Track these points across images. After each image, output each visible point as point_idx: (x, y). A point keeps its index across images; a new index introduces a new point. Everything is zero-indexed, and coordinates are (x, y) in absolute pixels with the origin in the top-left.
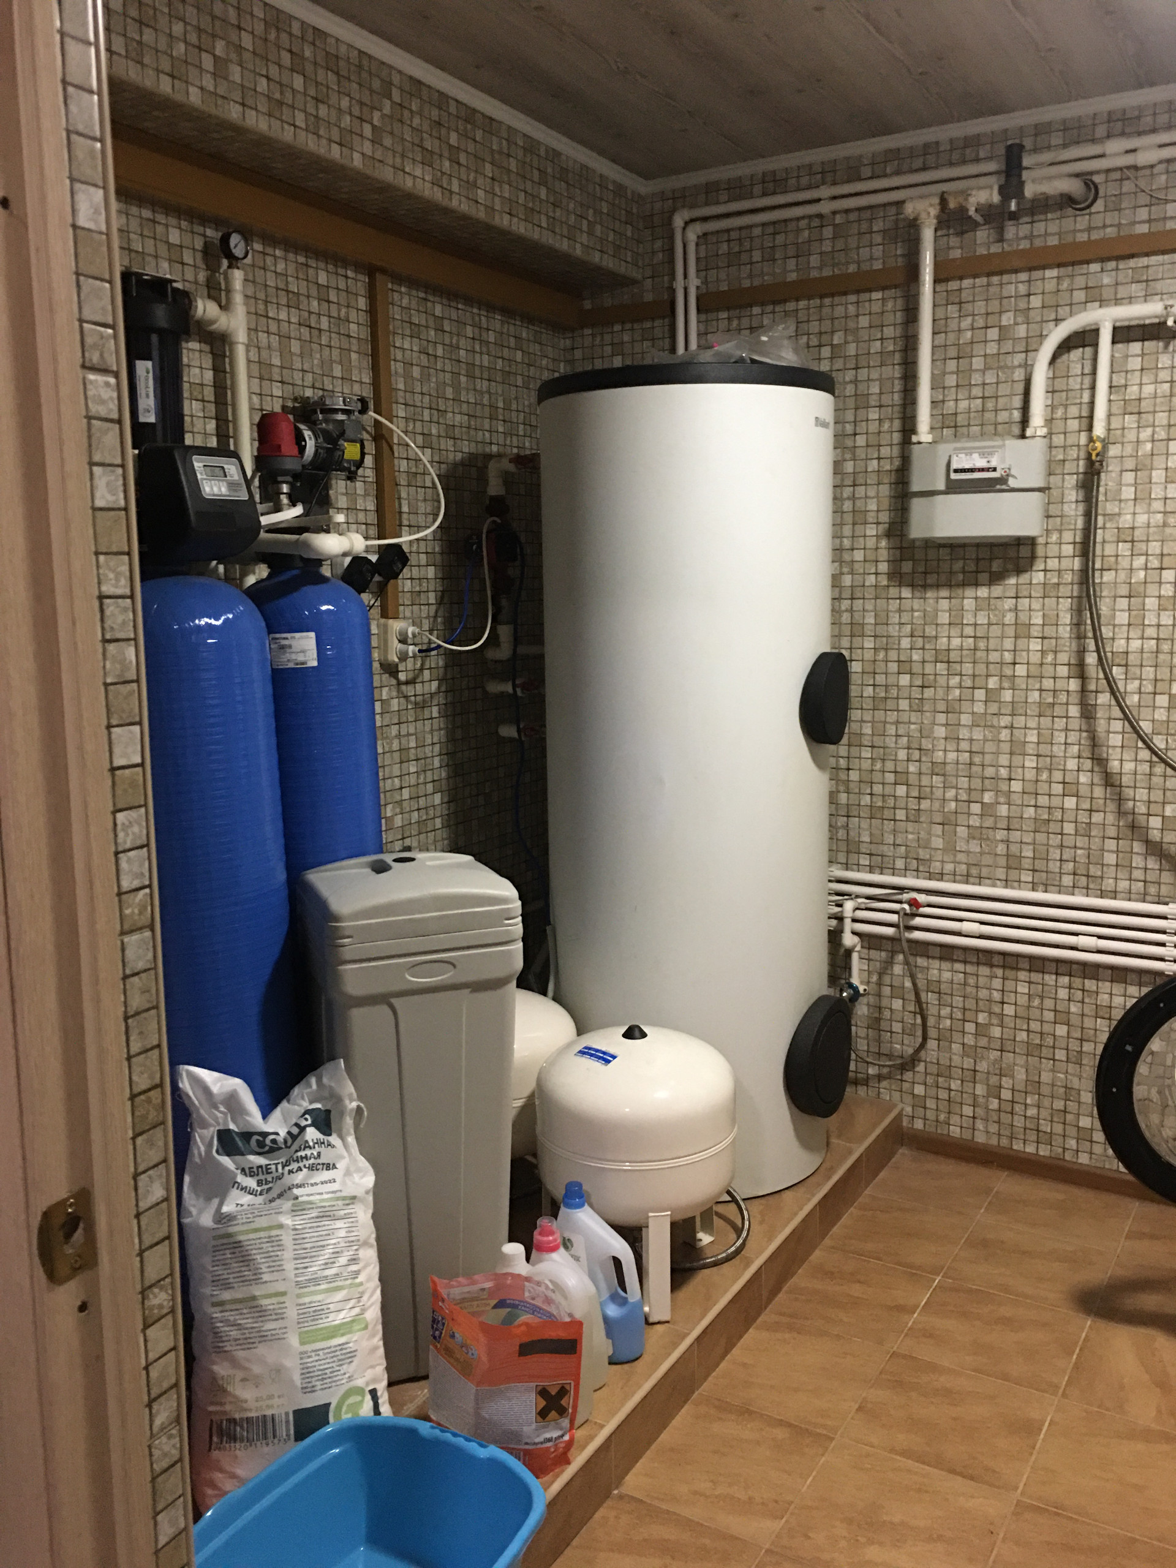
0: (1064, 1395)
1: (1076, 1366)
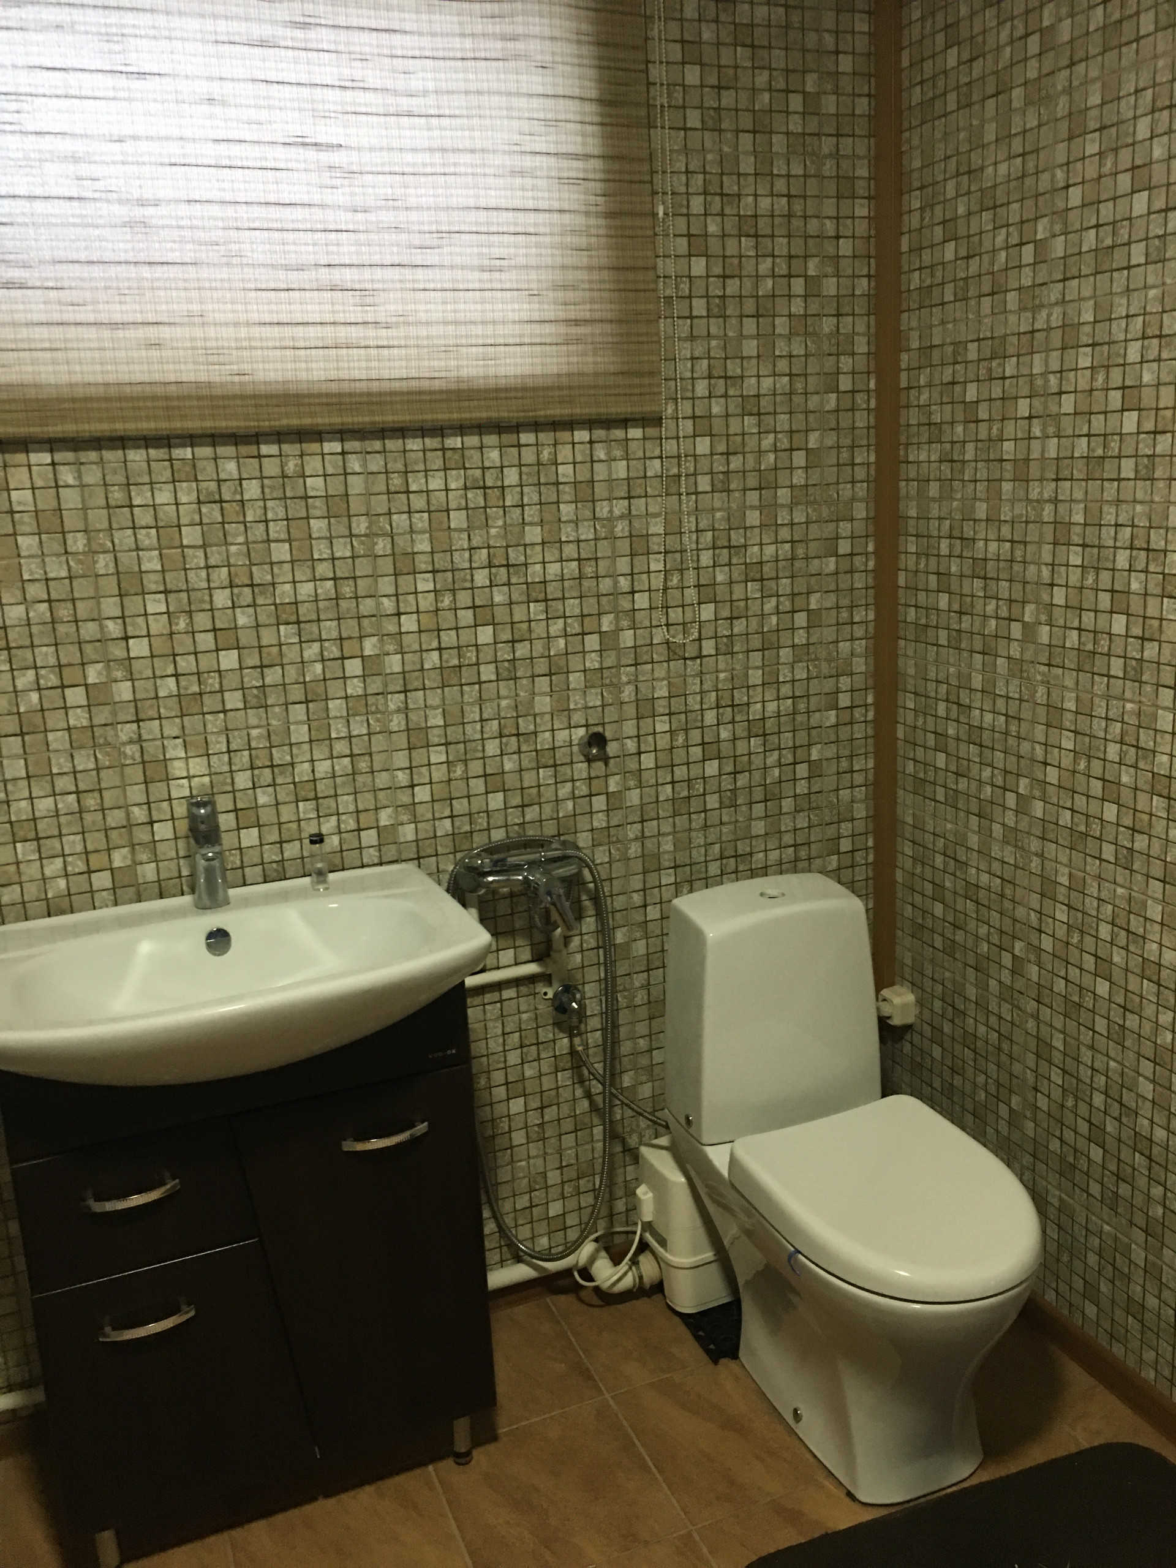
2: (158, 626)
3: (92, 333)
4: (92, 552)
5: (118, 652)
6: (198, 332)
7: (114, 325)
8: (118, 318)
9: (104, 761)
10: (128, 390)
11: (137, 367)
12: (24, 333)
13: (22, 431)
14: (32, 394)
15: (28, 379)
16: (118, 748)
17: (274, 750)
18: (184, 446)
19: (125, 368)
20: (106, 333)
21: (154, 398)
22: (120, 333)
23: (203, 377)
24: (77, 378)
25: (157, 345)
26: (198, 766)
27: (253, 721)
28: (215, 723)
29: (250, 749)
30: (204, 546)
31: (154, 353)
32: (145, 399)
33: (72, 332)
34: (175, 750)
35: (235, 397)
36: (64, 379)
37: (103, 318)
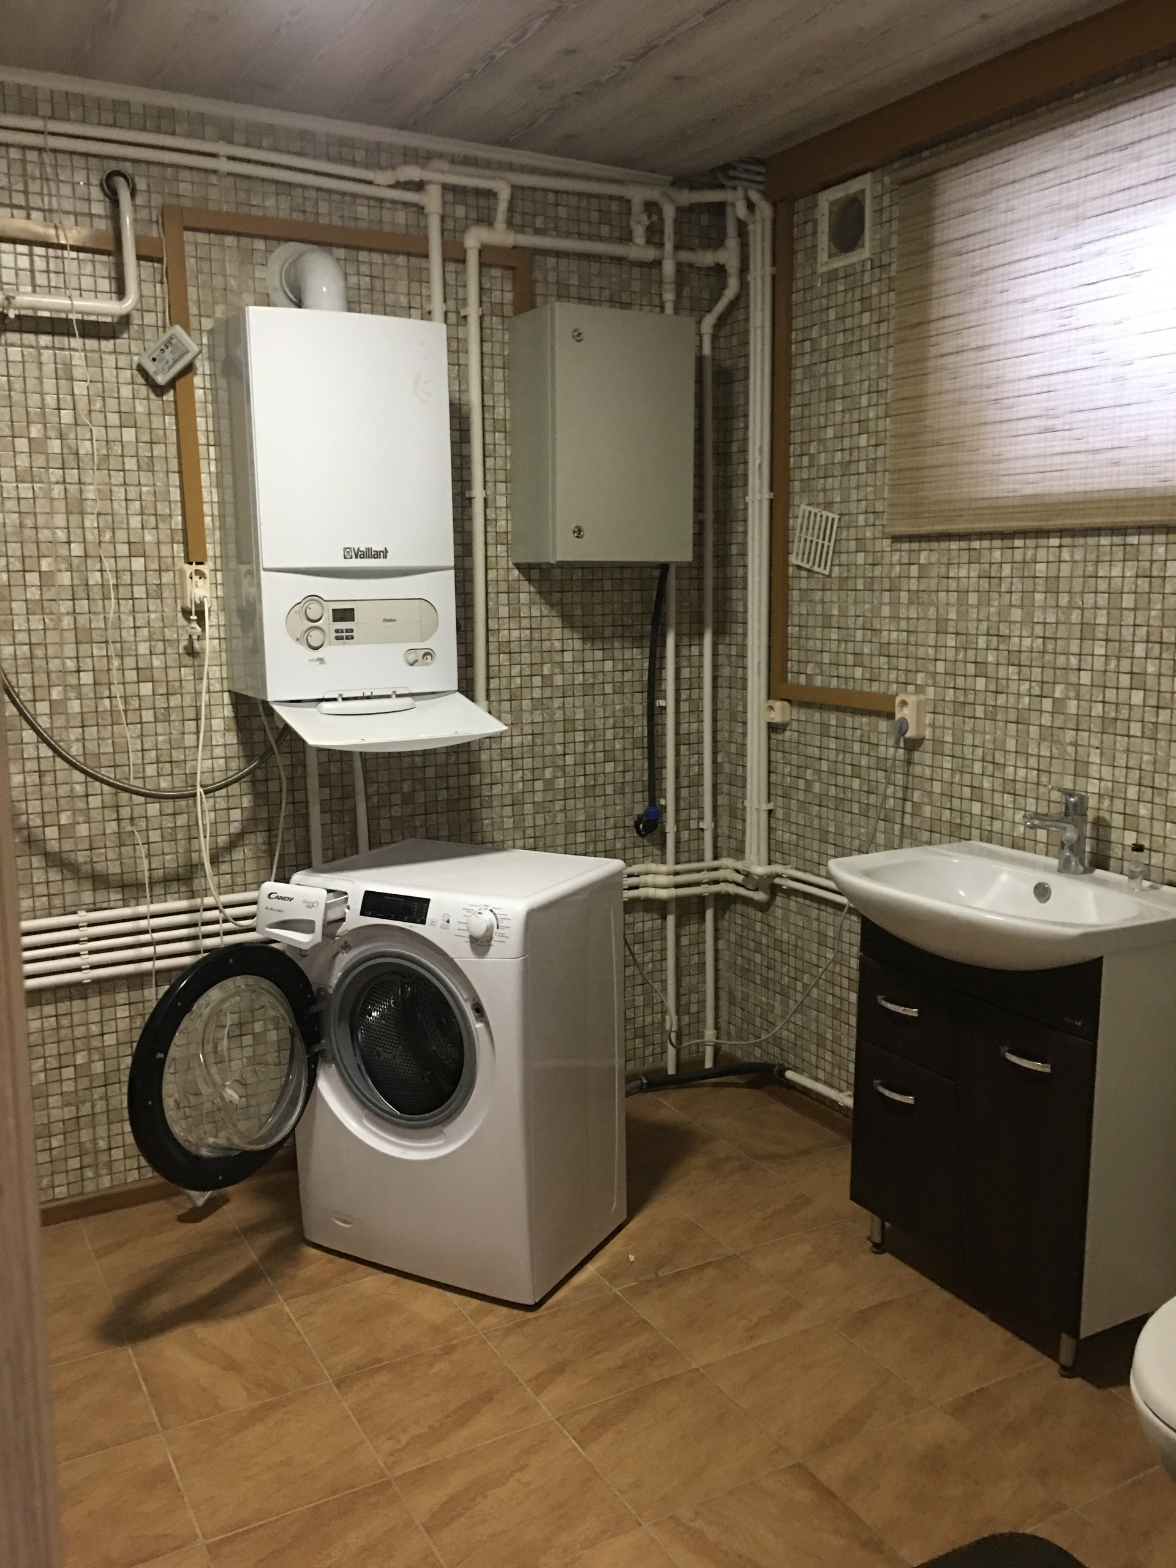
0: (165, 1428)
1: (153, 1395)
2: (1099, 664)
3: (1081, 458)
4: (1071, 607)
5: (1073, 678)
6: (1142, 452)
7: (1096, 451)
8: (1098, 446)
9: (1056, 753)
10: (1096, 495)
11: (1105, 479)
12: (1049, 461)
13: (1036, 524)
14: (1047, 500)
15: (1047, 490)
16: (1063, 745)
17: (1156, 775)
18: (1134, 534)
19: (1097, 480)
20: (1090, 457)
21: (1111, 500)
22: (1098, 456)
23: (1141, 485)
24: (1070, 489)
25: (1117, 463)
26: (1106, 772)
27: (1146, 749)
28: (1121, 742)
29: (1141, 769)
30: (1135, 609)
31: (1116, 469)
32: (1105, 501)
33: (1073, 458)
34: (1095, 758)
35: (1159, 498)
36: (1064, 489)
37: (1090, 447)
